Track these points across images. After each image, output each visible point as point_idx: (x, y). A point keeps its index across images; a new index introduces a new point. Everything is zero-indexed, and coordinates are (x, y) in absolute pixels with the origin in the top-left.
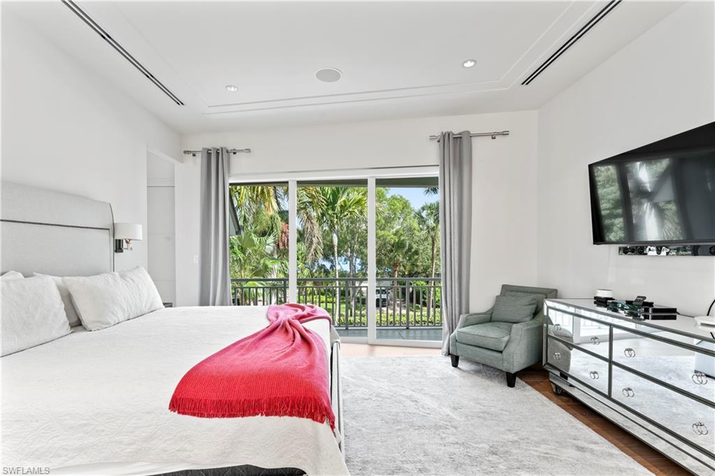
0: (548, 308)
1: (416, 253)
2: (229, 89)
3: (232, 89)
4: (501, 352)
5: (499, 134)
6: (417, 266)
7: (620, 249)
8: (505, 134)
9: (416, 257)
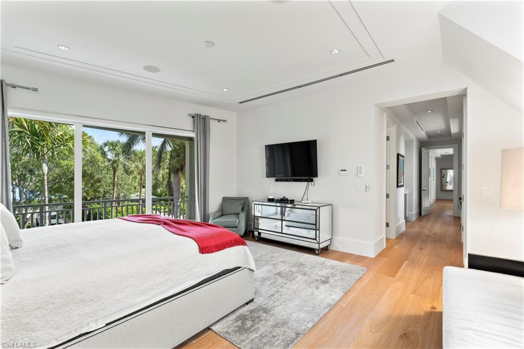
0: (254, 204)
1: (99, 181)
2: (60, 47)
3: (63, 48)
4: (237, 227)
5: (222, 120)
6: (99, 192)
7: (276, 179)
8: (224, 121)
9: (99, 184)
